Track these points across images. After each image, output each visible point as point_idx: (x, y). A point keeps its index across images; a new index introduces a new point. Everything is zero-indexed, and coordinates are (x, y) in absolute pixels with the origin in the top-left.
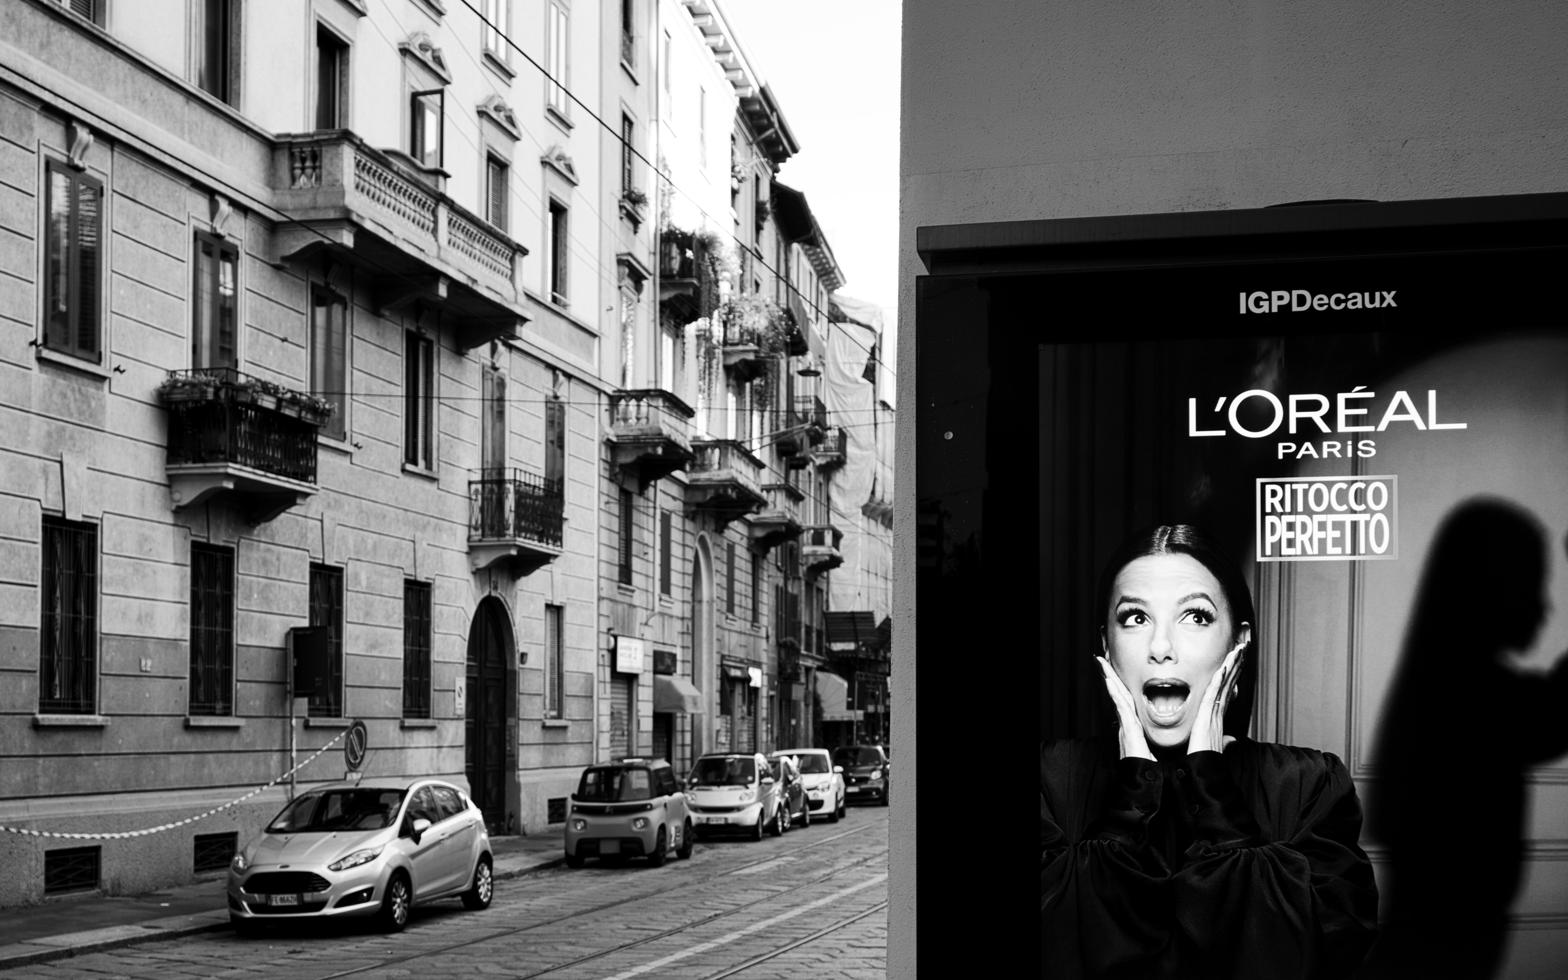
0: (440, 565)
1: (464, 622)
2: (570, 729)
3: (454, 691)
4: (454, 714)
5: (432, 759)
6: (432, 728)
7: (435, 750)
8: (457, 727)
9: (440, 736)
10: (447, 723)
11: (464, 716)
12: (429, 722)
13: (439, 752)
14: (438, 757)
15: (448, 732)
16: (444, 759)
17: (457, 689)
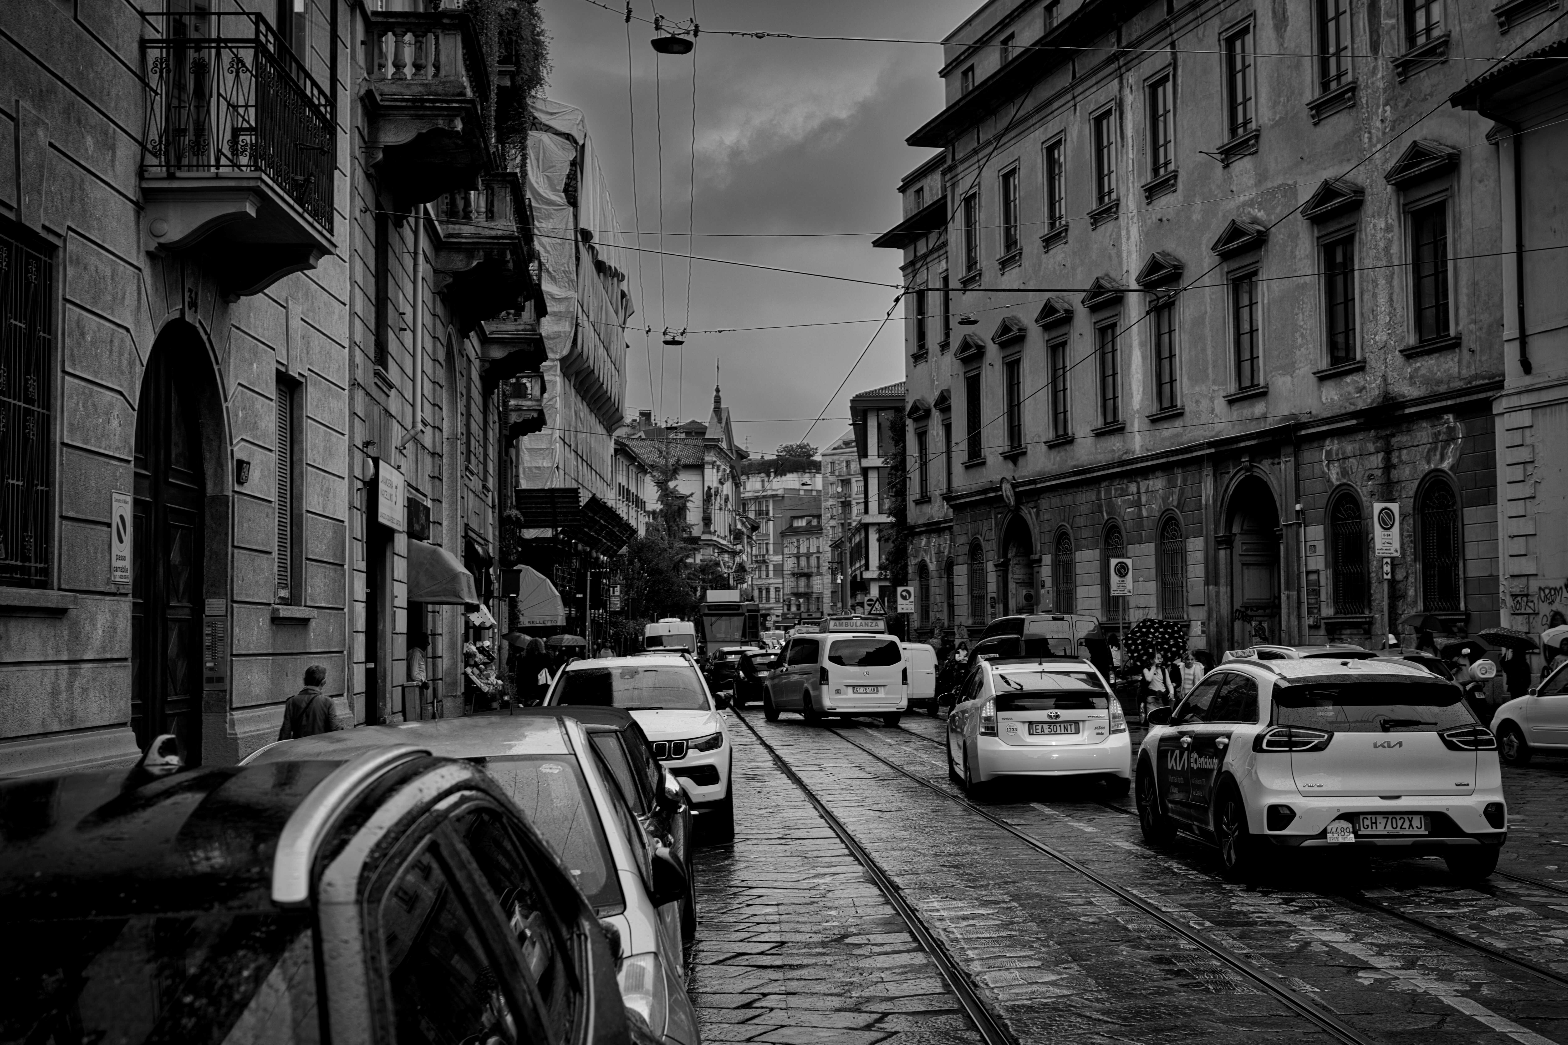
0: (77, 206)
1: (131, 364)
2: (313, 624)
3: (109, 525)
4: (108, 581)
5: (55, 692)
6: (57, 614)
7: (64, 669)
8: (114, 614)
9: (76, 636)
10: (91, 601)
11: (129, 589)
12: (51, 598)
13: (73, 675)
14: (70, 687)
15: (94, 624)
16: (85, 691)
17: (116, 520)
